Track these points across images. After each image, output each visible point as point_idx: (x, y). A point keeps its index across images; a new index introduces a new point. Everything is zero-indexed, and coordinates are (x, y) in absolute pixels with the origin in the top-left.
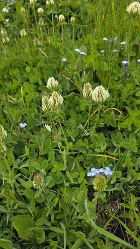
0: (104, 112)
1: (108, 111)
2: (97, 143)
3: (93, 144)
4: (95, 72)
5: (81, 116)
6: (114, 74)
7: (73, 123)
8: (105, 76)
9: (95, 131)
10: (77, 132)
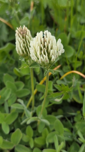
0: (63, 77)
1: (70, 75)
2: (49, 135)
3: (43, 137)
4: (47, 11)
5: (22, 85)
6: (79, 13)
7: (8, 97)
8: (64, 16)
9: (46, 112)
10: (14, 114)
